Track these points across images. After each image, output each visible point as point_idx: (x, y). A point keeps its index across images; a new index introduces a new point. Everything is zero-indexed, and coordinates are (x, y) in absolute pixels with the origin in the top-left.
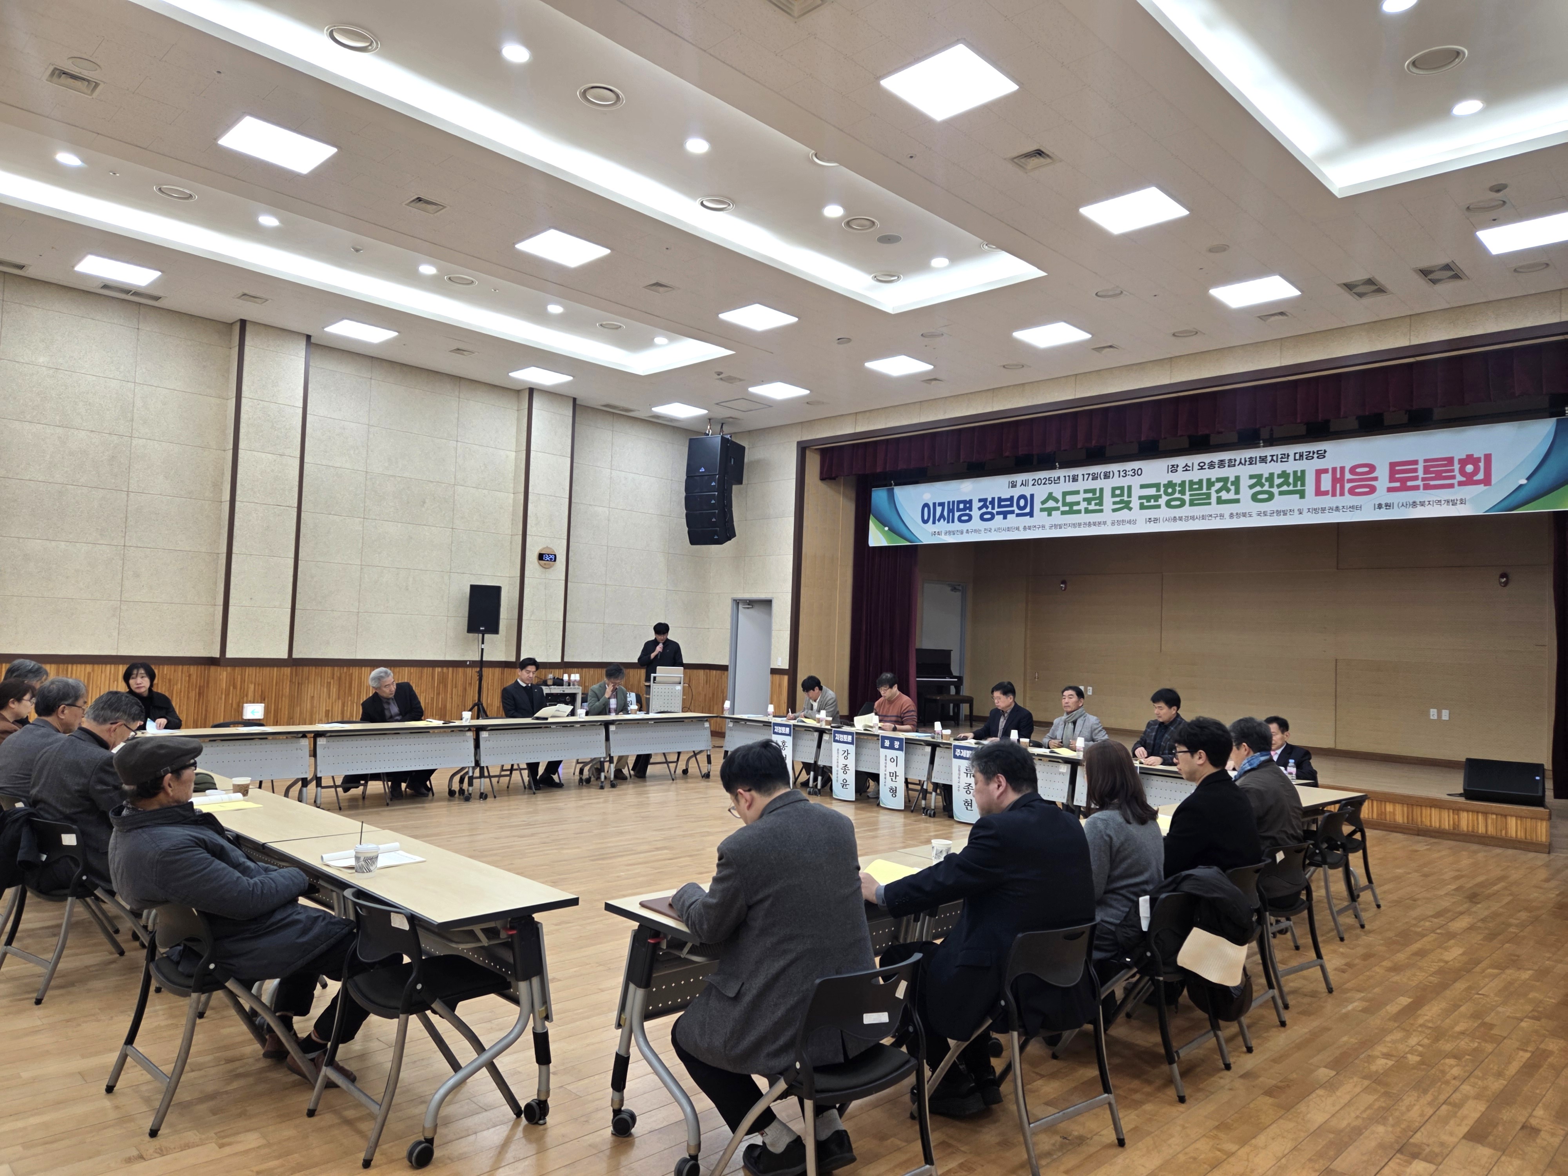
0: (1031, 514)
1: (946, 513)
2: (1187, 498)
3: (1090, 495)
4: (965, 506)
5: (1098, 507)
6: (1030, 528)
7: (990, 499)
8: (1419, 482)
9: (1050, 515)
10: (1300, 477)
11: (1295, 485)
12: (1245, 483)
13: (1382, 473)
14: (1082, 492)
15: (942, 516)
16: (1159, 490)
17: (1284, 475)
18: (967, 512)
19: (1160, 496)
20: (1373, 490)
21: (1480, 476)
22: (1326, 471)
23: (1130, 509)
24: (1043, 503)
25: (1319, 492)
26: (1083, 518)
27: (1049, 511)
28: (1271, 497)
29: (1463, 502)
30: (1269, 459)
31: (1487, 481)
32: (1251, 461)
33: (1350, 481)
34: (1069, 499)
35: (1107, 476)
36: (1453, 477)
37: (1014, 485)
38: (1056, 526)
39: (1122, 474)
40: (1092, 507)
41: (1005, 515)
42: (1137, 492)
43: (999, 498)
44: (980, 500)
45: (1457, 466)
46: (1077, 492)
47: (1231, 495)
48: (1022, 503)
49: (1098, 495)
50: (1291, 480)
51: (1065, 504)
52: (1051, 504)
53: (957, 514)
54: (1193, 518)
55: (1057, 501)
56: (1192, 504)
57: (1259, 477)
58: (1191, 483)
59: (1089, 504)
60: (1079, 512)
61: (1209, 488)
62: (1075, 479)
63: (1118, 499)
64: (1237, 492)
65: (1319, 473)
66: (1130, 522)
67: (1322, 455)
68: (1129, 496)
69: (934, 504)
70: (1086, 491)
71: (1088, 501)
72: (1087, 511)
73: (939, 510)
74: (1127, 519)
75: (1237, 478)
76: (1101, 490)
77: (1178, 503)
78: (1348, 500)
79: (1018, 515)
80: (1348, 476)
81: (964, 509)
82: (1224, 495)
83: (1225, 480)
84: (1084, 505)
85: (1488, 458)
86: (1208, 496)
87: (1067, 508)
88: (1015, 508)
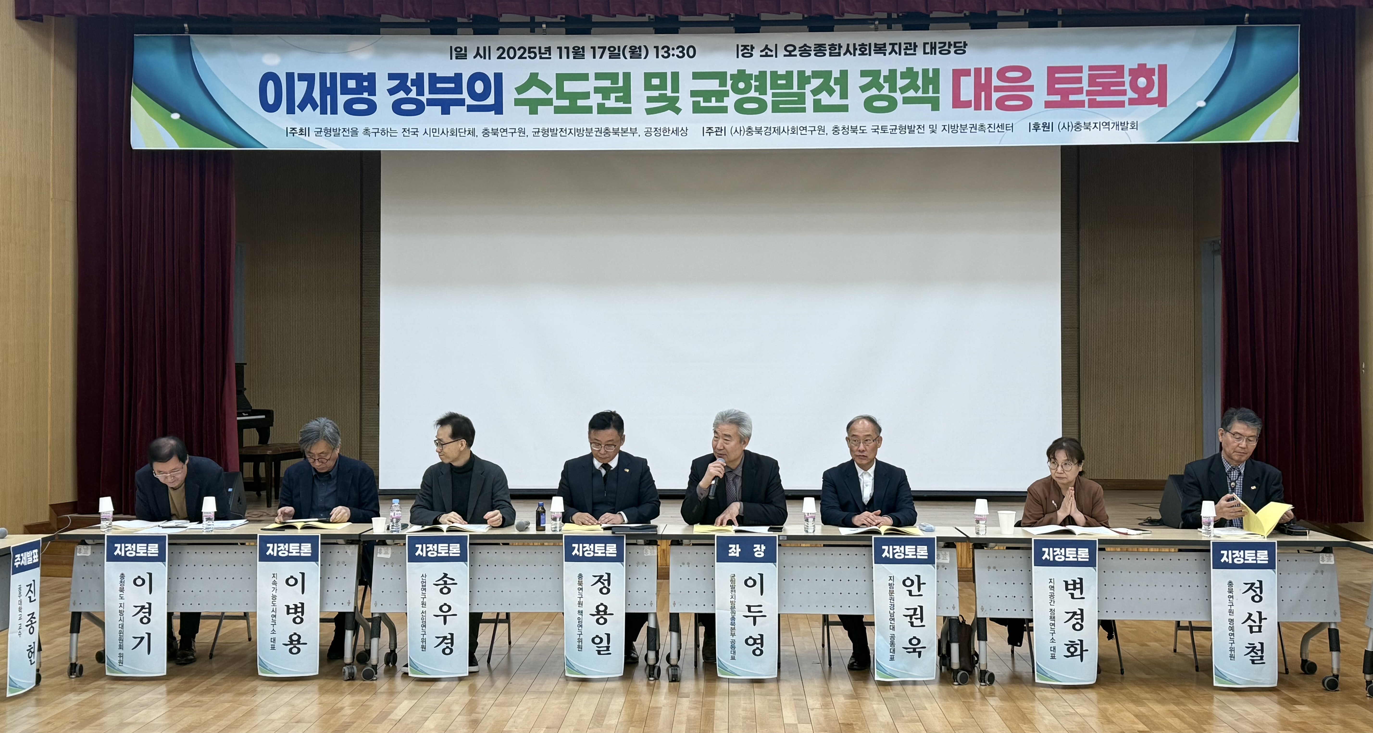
0: (498, 108)
1: (316, 95)
2: (768, 98)
3: (607, 83)
4: (359, 84)
5: (621, 105)
6: (495, 132)
7: (412, 76)
8: (1083, 97)
9: (533, 111)
10: (932, 79)
11: (925, 91)
12: (855, 82)
13: (1039, 80)
14: (592, 77)
15: (308, 100)
16: (723, 84)
17: (910, 73)
18: (365, 95)
19: (726, 94)
20: (1027, 103)
21: (1154, 94)
22: (966, 73)
23: (677, 111)
24: (520, 90)
25: (958, 103)
26: (594, 120)
27: (533, 106)
28: (892, 105)
29: (1134, 126)
30: (889, 48)
31: (1161, 101)
32: (864, 50)
33: (998, 89)
34: (569, 87)
35: (635, 53)
36: (1124, 93)
37: (461, 54)
38: (545, 132)
39: (661, 52)
40: (611, 103)
41: (446, 108)
42: (687, 85)
43: (432, 76)
44: (392, 77)
45: (1127, 79)
46: (584, 77)
47: (835, 99)
48: (479, 87)
49: (621, 84)
50: (920, 83)
51: (561, 94)
52: (535, 93)
53: (342, 99)
54: (778, 130)
55: (547, 89)
56: (776, 109)
57: (875, 74)
58: (774, 74)
59: (606, 97)
60: (588, 110)
61: (801, 86)
62: (579, 53)
63: (656, 93)
64: (844, 95)
65: (958, 74)
66: (676, 132)
67: (961, 48)
68: (675, 89)
69: (290, 76)
70: (599, 76)
71: (605, 93)
72: (602, 109)
73: (300, 88)
74: (672, 126)
75: (844, 73)
76: (627, 76)
77: (755, 106)
78: (996, 116)
79: (471, 109)
80: (996, 82)
81: (359, 89)
82: (825, 98)
83: (826, 75)
84: (595, 100)
85: (1163, 69)
86: (801, 98)
87: (566, 103)
88: (465, 95)
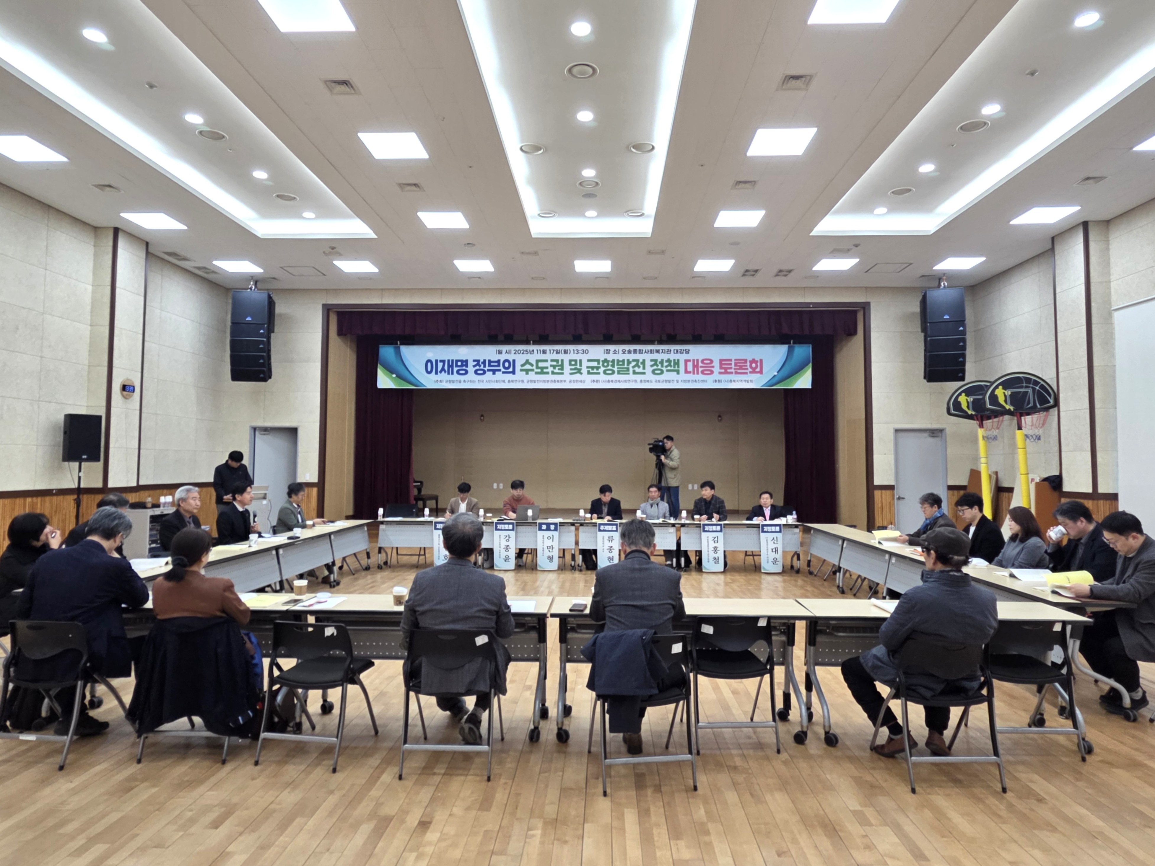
0: (513, 372)
1: (446, 368)
2: (616, 369)
3: (555, 363)
4: (462, 364)
5: (560, 371)
6: (513, 381)
7: (482, 360)
8: (733, 370)
9: (527, 374)
10: (677, 363)
11: (674, 367)
12: (648, 363)
13: (716, 364)
14: (549, 361)
15: (443, 369)
16: (599, 363)
17: (669, 361)
18: (464, 368)
19: (600, 367)
20: (712, 372)
21: (758, 370)
22: (689, 361)
23: (581, 374)
24: (523, 365)
25: (686, 372)
26: (550, 377)
27: (527, 371)
28: (662, 372)
29: (751, 381)
30: (661, 351)
31: (761, 372)
32: (651, 352)
33: (701, 367)
34: (541, 364)
35: (566, 352)
36: (747, 369)
37: (500, 352)
38: (531, 381)
39: (576, 352)
40: (556, 371)
41: (494, 372)
42: (585, 364)
43: (490, 361)
44: (474, 361)
45: (748, 364)
46: (546, 361)
47: (641, 370)
48: (507, 365)
49: (560, 363)
50: (672, 364)
51: (537, 367)
52: (528, 367)
53: (455, 369)
54: (619, 381)
55: (532, 365)
56: (619, 373)
57: (656, 361)
58: (618, 361)
59: (554, 368)
60: (547, 373)
61: (628, 364)
62: (544, 352)
63: (573, 367)
64: (644, 368)
65: (686, 361)
66: (581, 381)
67: (687, 352)
68: (581, 365)
69: (436, 361)
70: (552, 361)
71: (554, 367)
72: (553, 373)
73: (440, 365)
74: (579, 379)
75: (644, 360)
76: (562, 361)
77: (610, 372)
78: (701, 377)
79: (503, 373)
80: (700, 364)
81: (462, 365)
82: (637, 370)
83: (637, 361)
84: (550, 369)
85: (761, 361)
86: (628, 369)
87: (539, 370)
88: (501, 367)
